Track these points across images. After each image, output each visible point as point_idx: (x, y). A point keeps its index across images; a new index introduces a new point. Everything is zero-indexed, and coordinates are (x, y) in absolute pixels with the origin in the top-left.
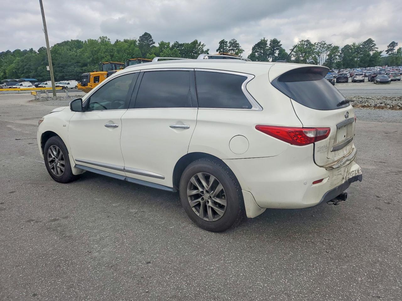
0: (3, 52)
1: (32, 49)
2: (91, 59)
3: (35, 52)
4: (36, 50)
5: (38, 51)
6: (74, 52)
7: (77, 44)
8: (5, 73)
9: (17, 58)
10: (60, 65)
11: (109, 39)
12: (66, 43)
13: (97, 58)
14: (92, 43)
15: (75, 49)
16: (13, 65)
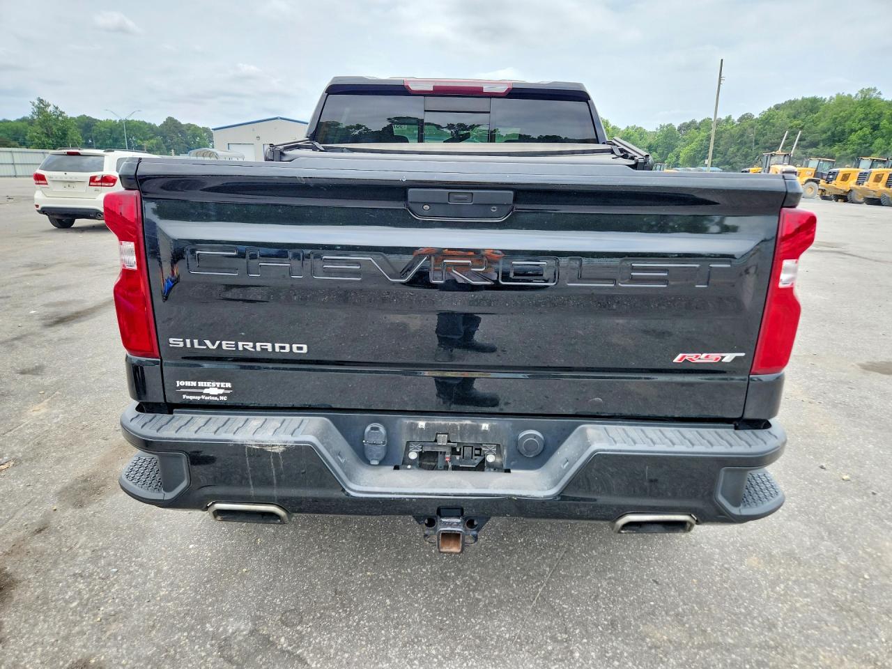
0: (684, 123)
1: (730, 117)
2: (829, 133)
3: (733, 123)
4: (735, 118)
5: (738, 121)
6: (800, 121)
7: (813, 105)
8: (678, 157)
9: (703, 134)
10: (767, 145)
11: (880, 93)
12: (791, 104)
13: (843, 132)
14: (842, 101)
15: (803, 115)
16: (693, 145)
